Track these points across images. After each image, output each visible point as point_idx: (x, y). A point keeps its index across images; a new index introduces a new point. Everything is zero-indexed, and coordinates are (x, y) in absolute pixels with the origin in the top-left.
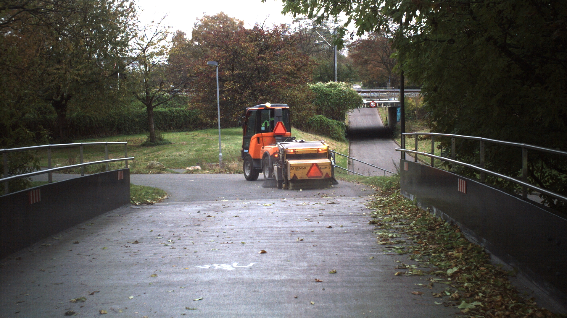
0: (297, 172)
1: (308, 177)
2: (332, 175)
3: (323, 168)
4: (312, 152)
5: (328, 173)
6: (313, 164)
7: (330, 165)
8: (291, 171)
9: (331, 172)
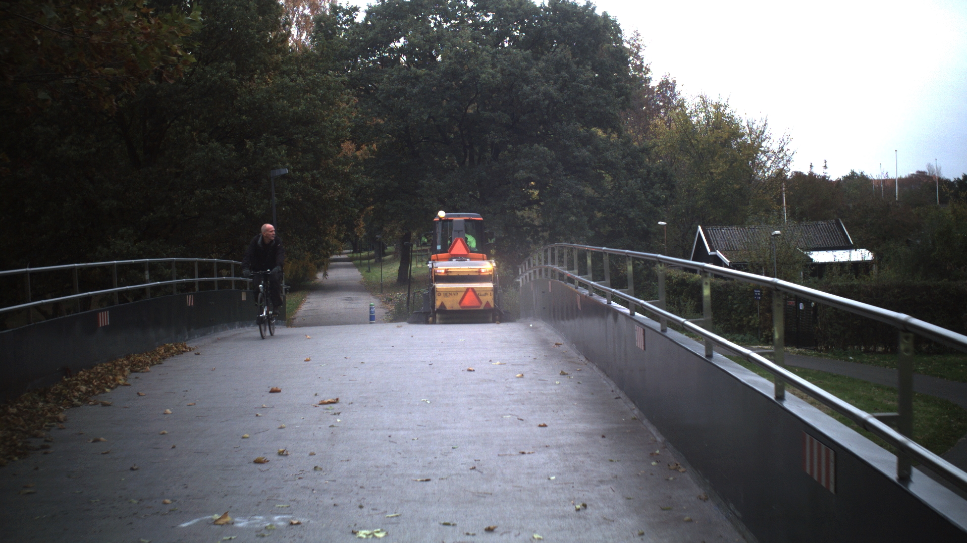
0: (446, 298)
1: (462, 307)
2: (495, 306)
3: (483, 295)
4: (471, 274)
5: (490, 302)
6: (468, 289)
7: (492, 290)
8: (437, 297)
9: (493, 301)
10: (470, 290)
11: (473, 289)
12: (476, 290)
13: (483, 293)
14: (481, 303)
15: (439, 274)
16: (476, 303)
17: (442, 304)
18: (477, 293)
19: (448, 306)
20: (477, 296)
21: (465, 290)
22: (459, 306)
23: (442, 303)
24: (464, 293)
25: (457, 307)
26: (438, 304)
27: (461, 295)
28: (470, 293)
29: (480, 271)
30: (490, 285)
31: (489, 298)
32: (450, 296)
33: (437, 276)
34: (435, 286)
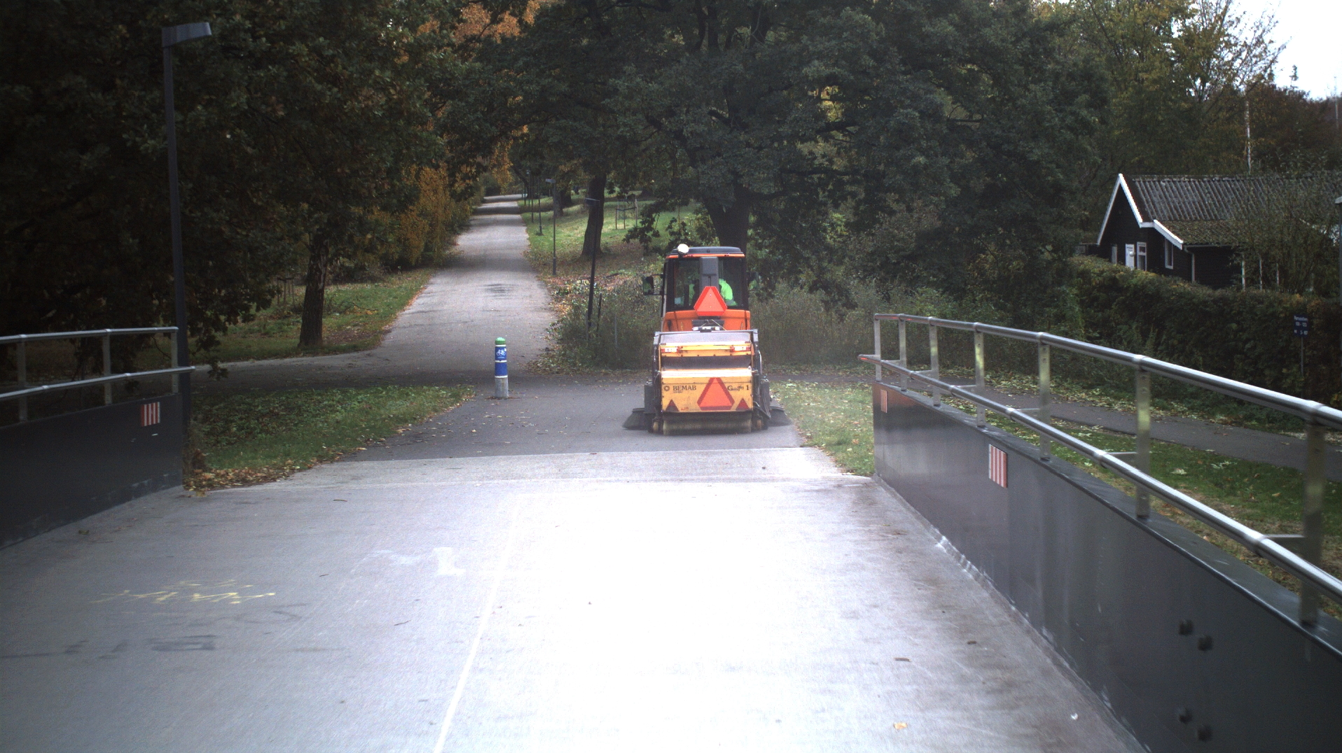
0: (677, 394)
1: (702, 408)
2: (754, 404)
3: (735, 389)
4: (718, 354)
5: (746, 400)
6: (712, 380)
7: (750, 382)
8: (664, 393)
9: (751, 398)
10: (715, 381)
11: (719, 380)
12: (724, 380)
13: (735, 386)
14: (732, 401)
15: (668, 355)
16: (727, 402)
17: (672, 404)
18: (727, 385)
19: (681, 407)
20: (726, 391)
21: (707, 381)
22: (698, 406)
23: (672, 401)
24: (703, 387)
25: (695, 408)
26: (665, 403)
27: (701, 388)
28: (716, 387)
29: (732, 350)
30: (746, 373)
31: (745, 395)
32: (685, 390)
33: (665, 357)
34: (660, 376)
